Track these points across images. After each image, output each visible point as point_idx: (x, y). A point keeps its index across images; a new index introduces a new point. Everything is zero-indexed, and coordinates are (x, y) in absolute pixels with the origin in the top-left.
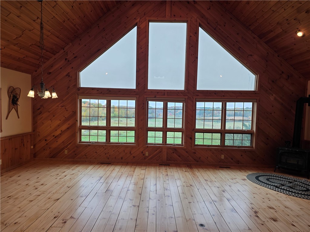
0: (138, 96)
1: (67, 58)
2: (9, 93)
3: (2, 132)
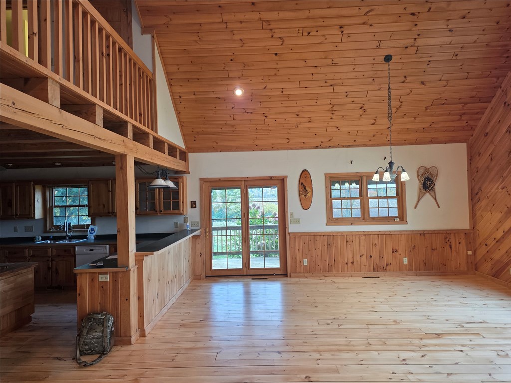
1: (506, 100)
2: (418, 175)
3: (407, 224)
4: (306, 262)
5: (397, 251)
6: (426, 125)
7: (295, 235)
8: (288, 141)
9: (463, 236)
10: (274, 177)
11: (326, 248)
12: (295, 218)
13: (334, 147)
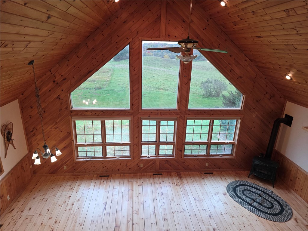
0: (132, 116)
1: (55, 80)
2: (2, 132)
3: (4, 172)
5: (3, 196)
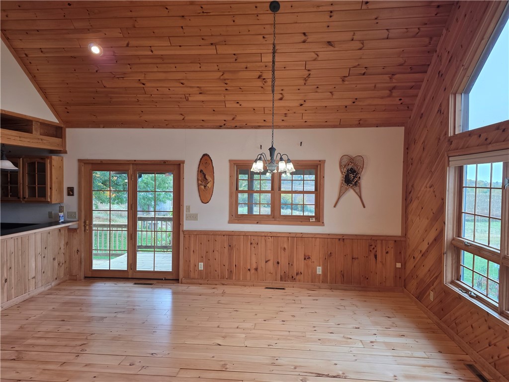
1: (441, 68)
2: (341, 166)
3: (324, 225)
4: (201, 266)
5: (310, 258)
6: (348, 103)
7: (190, 233)
8: (182, 117)
9: (391, 244)
10: (167, 161)
11: (226, 250)
12: (191, 212)
13: (241, 128)
